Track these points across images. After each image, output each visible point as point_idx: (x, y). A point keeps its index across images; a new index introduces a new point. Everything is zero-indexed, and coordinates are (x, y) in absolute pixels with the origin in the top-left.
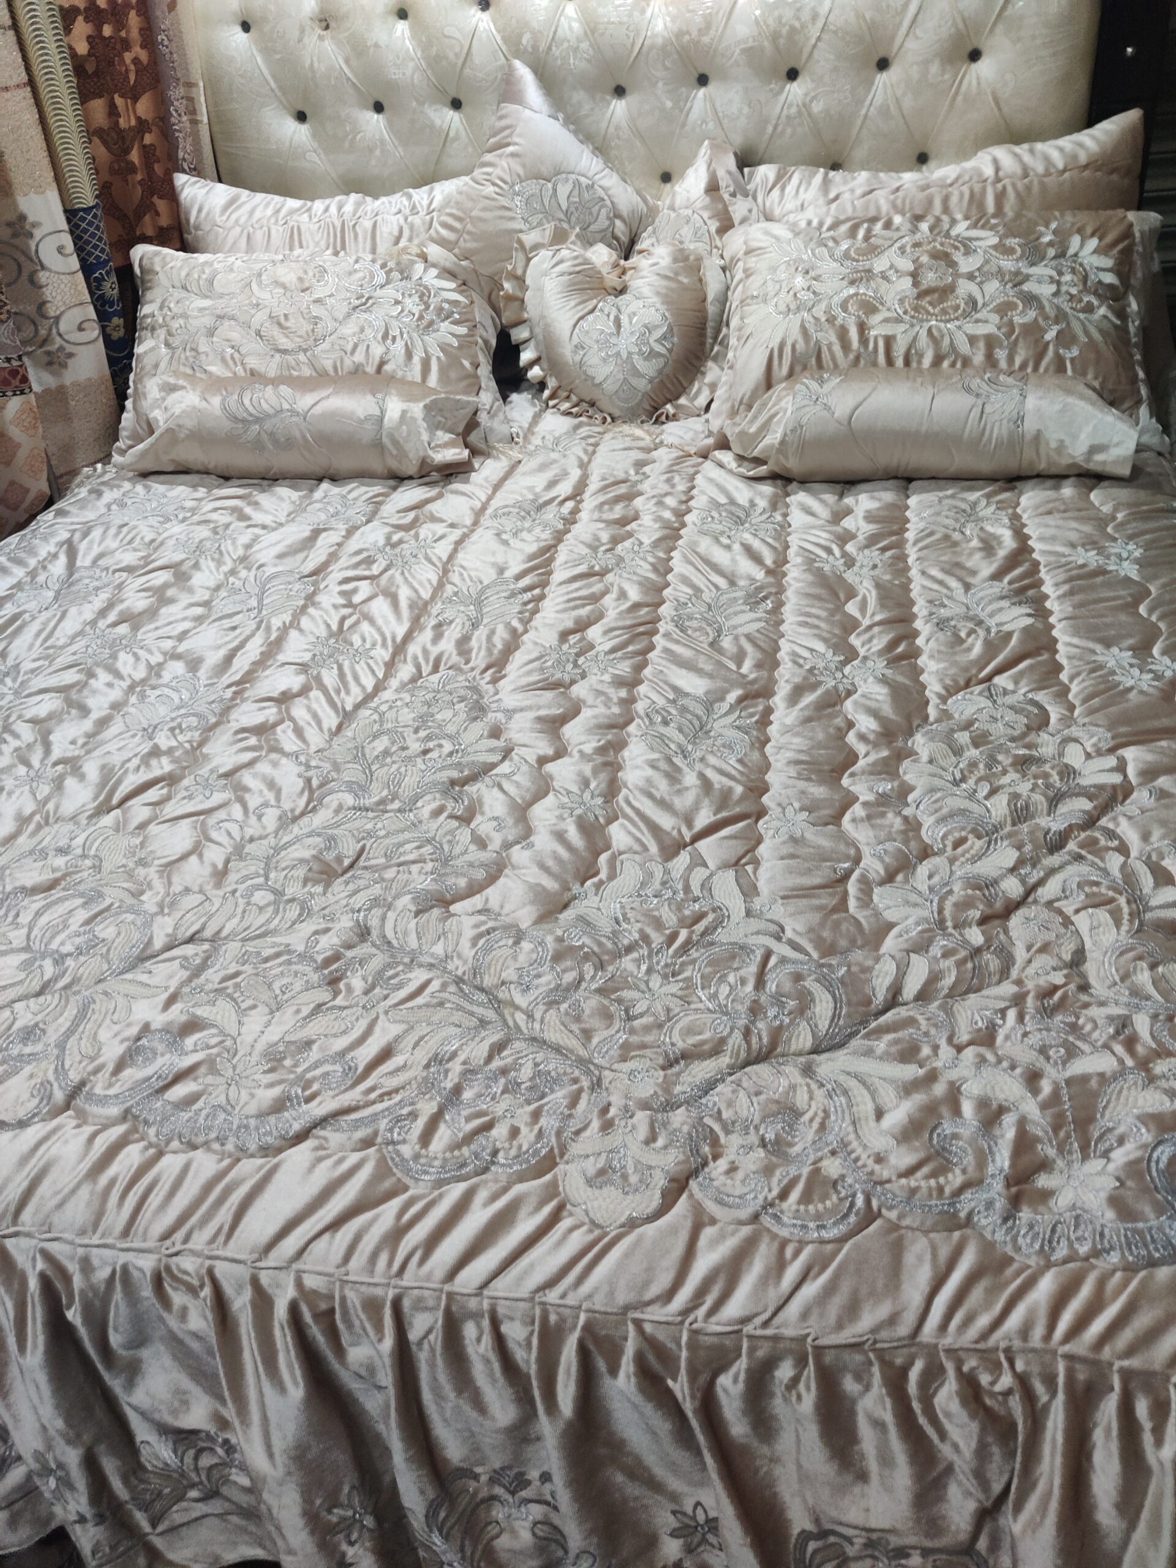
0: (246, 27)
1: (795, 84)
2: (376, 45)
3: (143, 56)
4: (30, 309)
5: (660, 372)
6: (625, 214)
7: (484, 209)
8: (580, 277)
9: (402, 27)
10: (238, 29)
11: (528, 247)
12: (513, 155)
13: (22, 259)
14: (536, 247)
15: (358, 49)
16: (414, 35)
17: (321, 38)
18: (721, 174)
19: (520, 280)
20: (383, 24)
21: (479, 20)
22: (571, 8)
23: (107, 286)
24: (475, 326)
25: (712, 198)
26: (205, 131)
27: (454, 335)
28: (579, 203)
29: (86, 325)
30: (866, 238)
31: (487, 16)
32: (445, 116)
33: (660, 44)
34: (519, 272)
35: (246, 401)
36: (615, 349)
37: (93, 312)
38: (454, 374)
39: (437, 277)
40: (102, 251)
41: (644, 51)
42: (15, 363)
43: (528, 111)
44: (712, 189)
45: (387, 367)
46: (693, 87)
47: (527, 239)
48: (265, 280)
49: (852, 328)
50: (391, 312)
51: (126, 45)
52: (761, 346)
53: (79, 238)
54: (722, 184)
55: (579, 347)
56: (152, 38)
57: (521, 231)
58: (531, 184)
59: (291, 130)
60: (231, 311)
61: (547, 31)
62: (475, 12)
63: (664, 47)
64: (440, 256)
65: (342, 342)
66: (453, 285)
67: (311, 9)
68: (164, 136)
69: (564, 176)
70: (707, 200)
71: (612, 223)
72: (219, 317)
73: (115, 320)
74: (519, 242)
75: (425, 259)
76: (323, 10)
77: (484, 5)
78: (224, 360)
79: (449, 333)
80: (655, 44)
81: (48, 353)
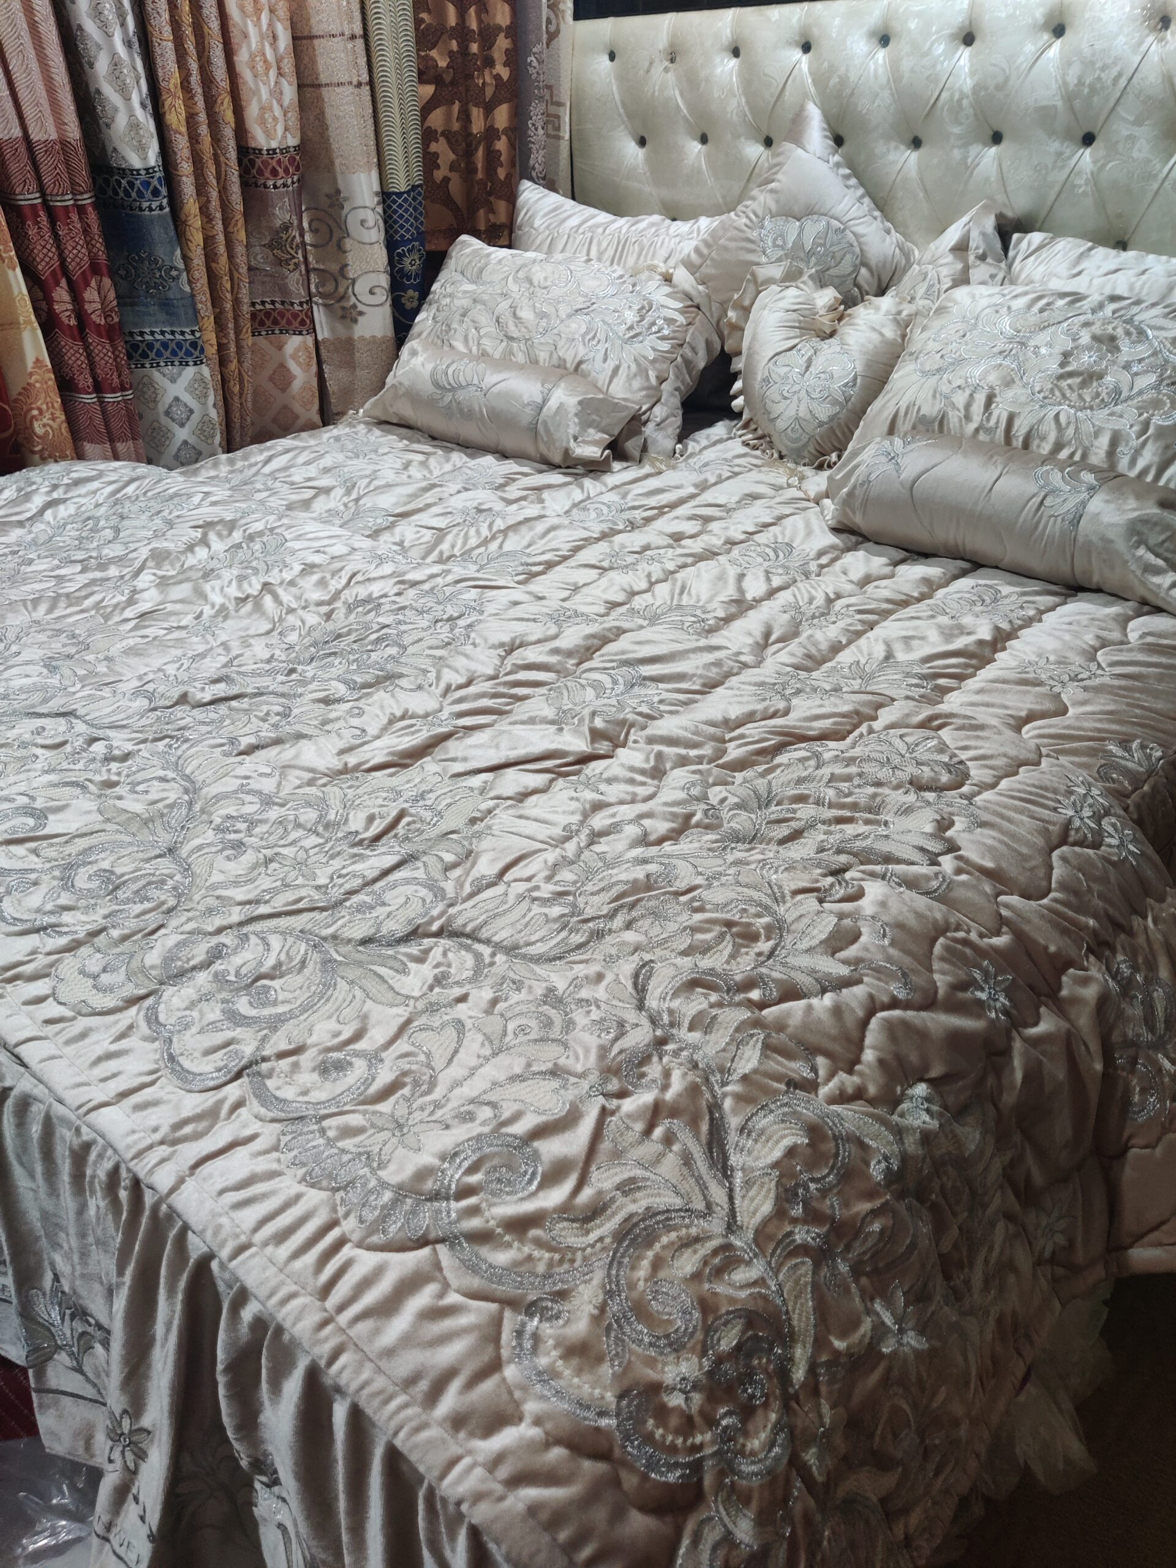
0: (612, 57)
1: (1088, 150)
2: (707, 80)
3: (505, 73)
4: (334, 267)
5: (832, 418)
6: (873, 263)
7: (731, 239)
8: (794, 315)
9: (733, 63)
10: (606, 58)
11: (760, 280)
12: (772, 191)
13: (333, 225)
14: (770, 281)
15: (692, 83)
16: (740, 74)
17: (666, 70)
18: (974, 235)
19: (746, 311)
20: (718, 60)
21: (798, 62)
22: (881, 54)
23: (407, 261)
24: (681, 345)
25: (956, 257)
26: (564, 147)
27: (654, 349)
28: (824, 245)
29: (376, 290)
30: (1042, 311)
31: (805, 58)
32: (754, 151)
33: (956, 97)
34: (747, 303)
35: (450, 372)
36: (796, 388)
37: (384, 280)
38: (637, 384)
39: (667, 295)
40: (408, 231)
41: (940, 104)
42: (297, 308)
43: (800, 151)
44: (961, 248)
45: (583, 366)
46: (985, 145)
47: (763, 273)
48: (521, 274)
49: (980, 398)
50: (607, 319)
51: (489, 62)
52: (893, 402)
53: (390, 217)
54: (972, 245)
55: (766, 380)
56: (516, 58)
57: (758, 264)
58: (780, 221)
59: (632, 153)
60: (485, 297)
61: (853, 76)
62: (797, 54)
63: (960, 100)
64: (683, 278)
65: (557, 338)
66: (680, 305)
67: (662, 43)
68: (512, 145)
69: (815, 217)
70: (950, 258)
71: (856, 270)
72: (475, 301)
73: (410, 292)
74: (753, 274)
75: (668, 279)
76: (672, 45)
77: (806, 48)
78: (466, 338)
79: (650, 346)
80: (952, 96)
81: (343, 308)
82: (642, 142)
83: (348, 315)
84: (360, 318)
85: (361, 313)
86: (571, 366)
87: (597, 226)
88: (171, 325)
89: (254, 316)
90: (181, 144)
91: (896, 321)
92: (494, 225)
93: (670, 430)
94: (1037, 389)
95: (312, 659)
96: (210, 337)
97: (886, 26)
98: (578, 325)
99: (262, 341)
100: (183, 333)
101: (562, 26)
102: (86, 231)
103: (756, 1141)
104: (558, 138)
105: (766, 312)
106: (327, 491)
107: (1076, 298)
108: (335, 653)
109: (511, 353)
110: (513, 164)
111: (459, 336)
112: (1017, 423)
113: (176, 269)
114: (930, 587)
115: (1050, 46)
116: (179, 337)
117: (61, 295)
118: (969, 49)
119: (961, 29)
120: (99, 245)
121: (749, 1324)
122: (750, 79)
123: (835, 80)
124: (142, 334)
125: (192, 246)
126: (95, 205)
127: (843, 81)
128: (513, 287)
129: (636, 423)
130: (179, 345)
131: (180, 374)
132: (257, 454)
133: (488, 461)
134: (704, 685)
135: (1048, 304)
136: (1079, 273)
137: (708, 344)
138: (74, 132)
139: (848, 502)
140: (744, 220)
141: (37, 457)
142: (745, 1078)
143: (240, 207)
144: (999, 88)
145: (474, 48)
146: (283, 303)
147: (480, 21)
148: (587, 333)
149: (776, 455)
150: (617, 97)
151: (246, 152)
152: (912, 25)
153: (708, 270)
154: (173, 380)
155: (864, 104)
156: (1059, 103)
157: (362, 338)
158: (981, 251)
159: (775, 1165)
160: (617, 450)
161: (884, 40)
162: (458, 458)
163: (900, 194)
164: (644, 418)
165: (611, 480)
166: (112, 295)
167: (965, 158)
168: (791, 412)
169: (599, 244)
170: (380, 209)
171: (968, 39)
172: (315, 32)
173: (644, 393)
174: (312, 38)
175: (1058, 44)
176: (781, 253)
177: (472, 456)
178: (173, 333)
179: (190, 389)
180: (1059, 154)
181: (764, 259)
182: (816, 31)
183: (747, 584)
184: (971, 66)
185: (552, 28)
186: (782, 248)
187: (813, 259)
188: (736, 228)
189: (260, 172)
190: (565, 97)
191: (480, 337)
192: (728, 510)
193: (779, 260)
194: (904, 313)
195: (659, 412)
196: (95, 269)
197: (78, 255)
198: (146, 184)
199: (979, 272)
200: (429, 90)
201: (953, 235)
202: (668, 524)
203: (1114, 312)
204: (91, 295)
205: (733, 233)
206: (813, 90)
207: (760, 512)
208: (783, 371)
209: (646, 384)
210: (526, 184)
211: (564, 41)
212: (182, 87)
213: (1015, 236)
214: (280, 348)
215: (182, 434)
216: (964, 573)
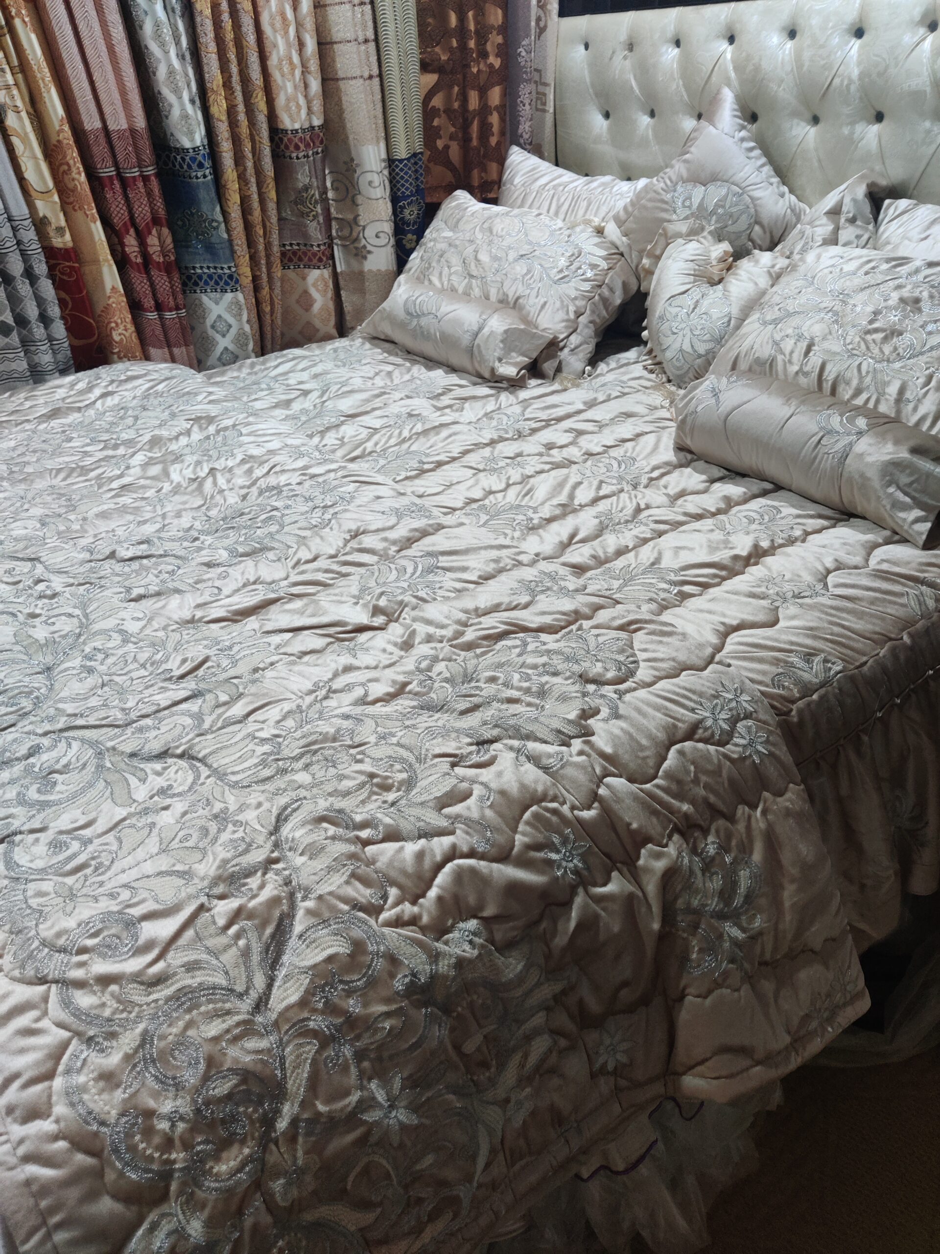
0: (587, 47)
2: (655, 66)
3: (497, 62)
4: (350, 217)
5: (709, 352)
6: (765, 222)
7: (650, 200)
8: (691, 265)
9: (675, 52)
10: (582, 48)
11: (669, 235)
12: (686, 161)
13: (349, 185)
14: (679, 235)
16: (680, 61)
17: (625, 58)
18: (847, 201)
19: (658, 258)
20: (664, 49)
21: (724, 52)
22: (790, 44)
23: (407, 212)
24: (600, 286)
25: (829, 219)
26: (549, 119)
27: (577, 289)
28: (723, 207)
29: (381, 235)
30: (866, 273)
31: (730, 48)
32: (689, 124)
33: (845, 83)
34: (658, 252)
35: (418, 302)
36: (683, 325)
37: (388, 227)
38: (561, 315)
39: (595, 245)
40: (407, 189)
41: (832, 88)
42: (316, 249)
43: (711, 127)
44: (835, 212)
45: (521, 301)
46: (870, 123)
47: (672, 228)
48: (486, 225)
49: (803, 345)
50: (543, 263)
51: (484, 55)
52: (738, 344)
53: (394, 178)
54: (845, 209)
55: (661, 318)
56: (507, 51)
57: (669, 221)
58: (690, 186)
59: (599, 123)
60: (458, 242)
61: (765, 65)
62: (724, 45)
63: (848, 86)
64: (612, 231)
65: (504, 277)
66: (604, 253)
67: (623, 37)
68: (502, 120)
69: (719, 183)
70: (824, 220)
71: (751, 227)
72: (450, 245)
73: (410, 236)
74: (664, 229)
75: (600, 231)
76: (630, 37)
77: (731, 39)
78: (441, 274)
79: (575, 287)
80: (842, 81)
81: (356, 248)
82: (607, 116)
83: (360, 253)
84: (369, 256)
85: (369, 252)
86: (511, 299)
87: (559, 185)
88: (214, 262)
89: (283, 254)
90: (223, 129)
91: (769, 273)
92: (486, 182)
93: (581, 355)
94: (848, 341)
95: (217, 531)
96: (246, 270)
97: (794, 24)
98: (520, 268)
99: (291, 274)
100: (222, 268)
101: (549, 23)
102: (149, 194)
103: (308, 947)
104: (544, 111)
105: (670, 261)
106: (306, 393)
107: (903, 261)
108: (233, 528)
109: (471, 288)
110: (502, 133)
111: (436, 273)
112: (828, 367)
113: (217, 221)
114: (729, 503)
115: (924, 39)
116: (220, 271)
117: (131, 242)
118: (859, 42)
119: (852, 25)
120: (159, 203)
121: (244, 1081)
122: (687, 66)
123: (750, 67)
124: (194, 268)
125: (230, 204)
126: (158, 175)
127: (757, 69)
128: (479, 235)
129: (553, 347)
130: (220, 277)
131: (221, 299)
132: (273, 359)
133: (439, 373)
134: (480, 577)
135: (873, 268)
136: (926, 238)
137: (625, 285)
138: (141, 123)
139: (682, 426)
140: (662, 185)
141: (115, 356)
142: (320, 898)
143: (271, 173)
144: (880, 75)
145: (472, 44)
146: (305, 245)
147: (477, 23)
148: (526, 274)
149: (664, 379)
150: (588, 80)
151: (276, 132)
152: (815, 21)
153: (630, 225)
154: (217, 303)
155: (773, 86)
156: (928, 89)
157: (370, 271)
158: (851, 215)
159: (314, 966)
160: (534, 369)
161: (792, 34)
162: (418, 371)
163: (799, 163)
164: (562, 344)
165: (523, 394)
166: (169, 240)
167: (852, 133)
168: (677, 346)
169: (558, 200)
170: (386, 172)
171: (859, 33)
172: (335, 39)
173: (564, 324)
174: (332, 43)
175: (931, 38)
176: (688, 212)
177: (429, 368)
178: (215, 268)
179: (229, 309)
180: (928, 132)
181: (674, 217)
182: (738, 26)
183: (578, 492)
184: (859, 55)
185: (542, 24)
186: (689, 207)
187: (714, 218)
188: (655, 192)
189: (287, 147)
190: (550, 78)
191: (450, 275)
192: (601, 426)
193: (686, 218)
194: (777, 267)
195: (574, 340)
196: (156, 221)
197: (142, 211)
198: (193, 159)
199: (847, 233)
200: (431, 79)
201: (830, 201)
202: (547, 436)
203: (925, 278)
204: (153, 241)
205: (652, 195)
206: (733, 75)
207: (626, 429)
208: (674, 310)
209: (566, 317)
210: (515, 149)
211: (550, 34)
212: (224, 85)
213: (887, 202)
214: (304, 278)
215: (224, 343)
216: (764, 493)
